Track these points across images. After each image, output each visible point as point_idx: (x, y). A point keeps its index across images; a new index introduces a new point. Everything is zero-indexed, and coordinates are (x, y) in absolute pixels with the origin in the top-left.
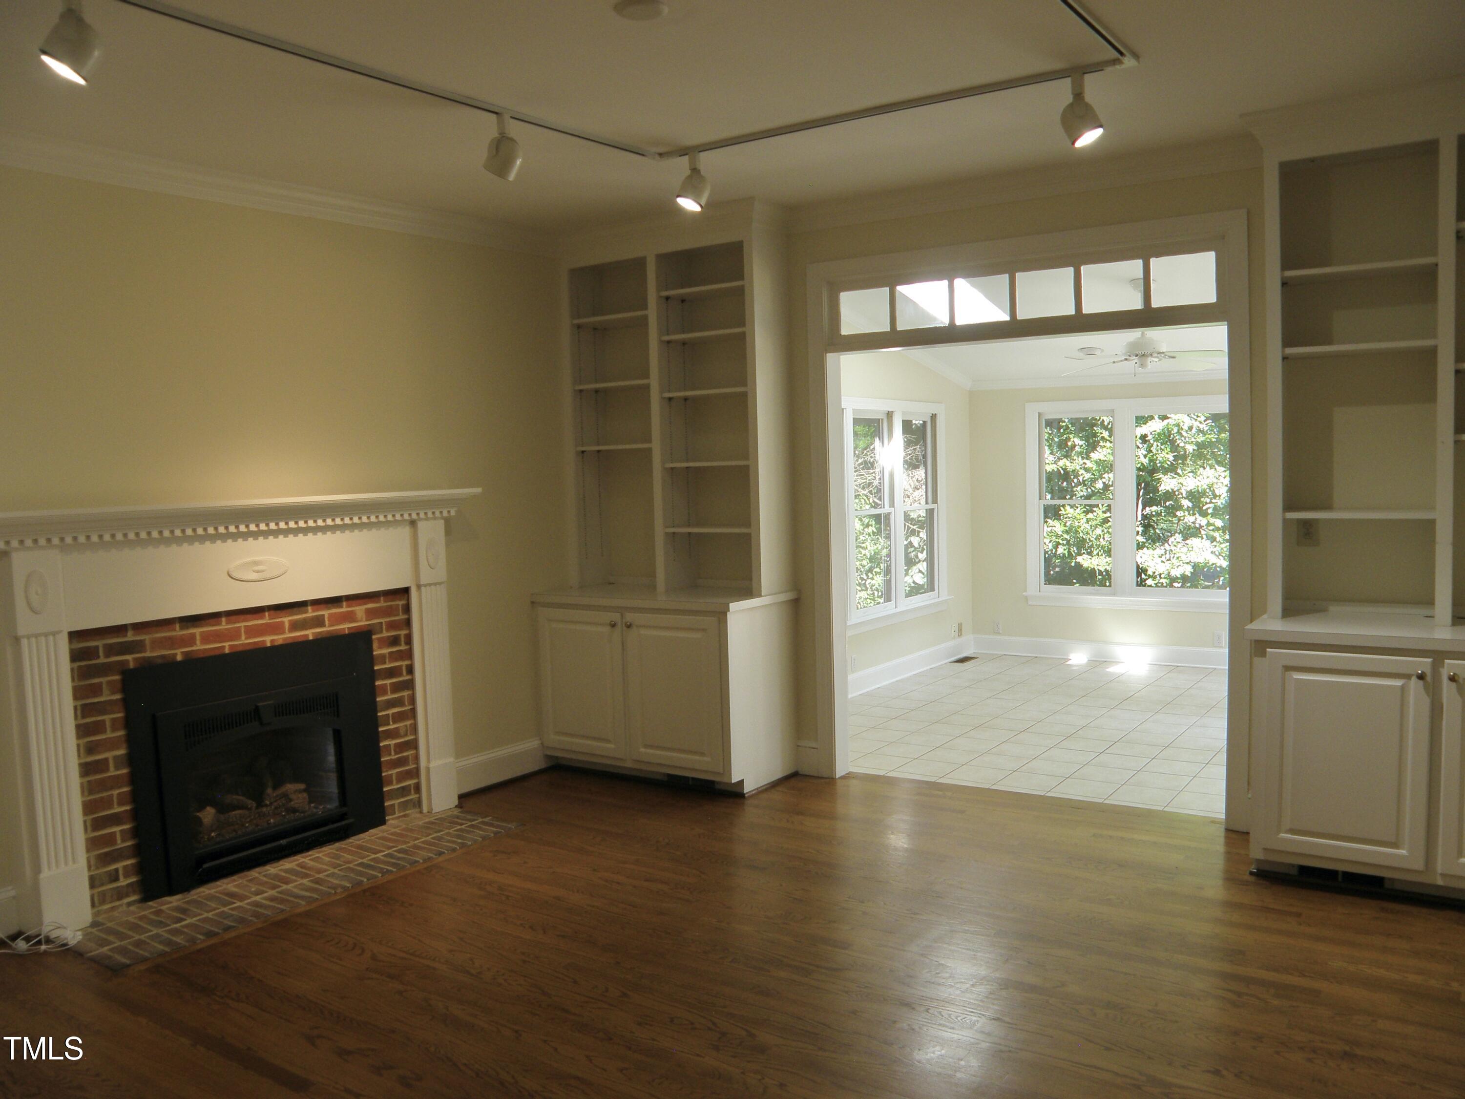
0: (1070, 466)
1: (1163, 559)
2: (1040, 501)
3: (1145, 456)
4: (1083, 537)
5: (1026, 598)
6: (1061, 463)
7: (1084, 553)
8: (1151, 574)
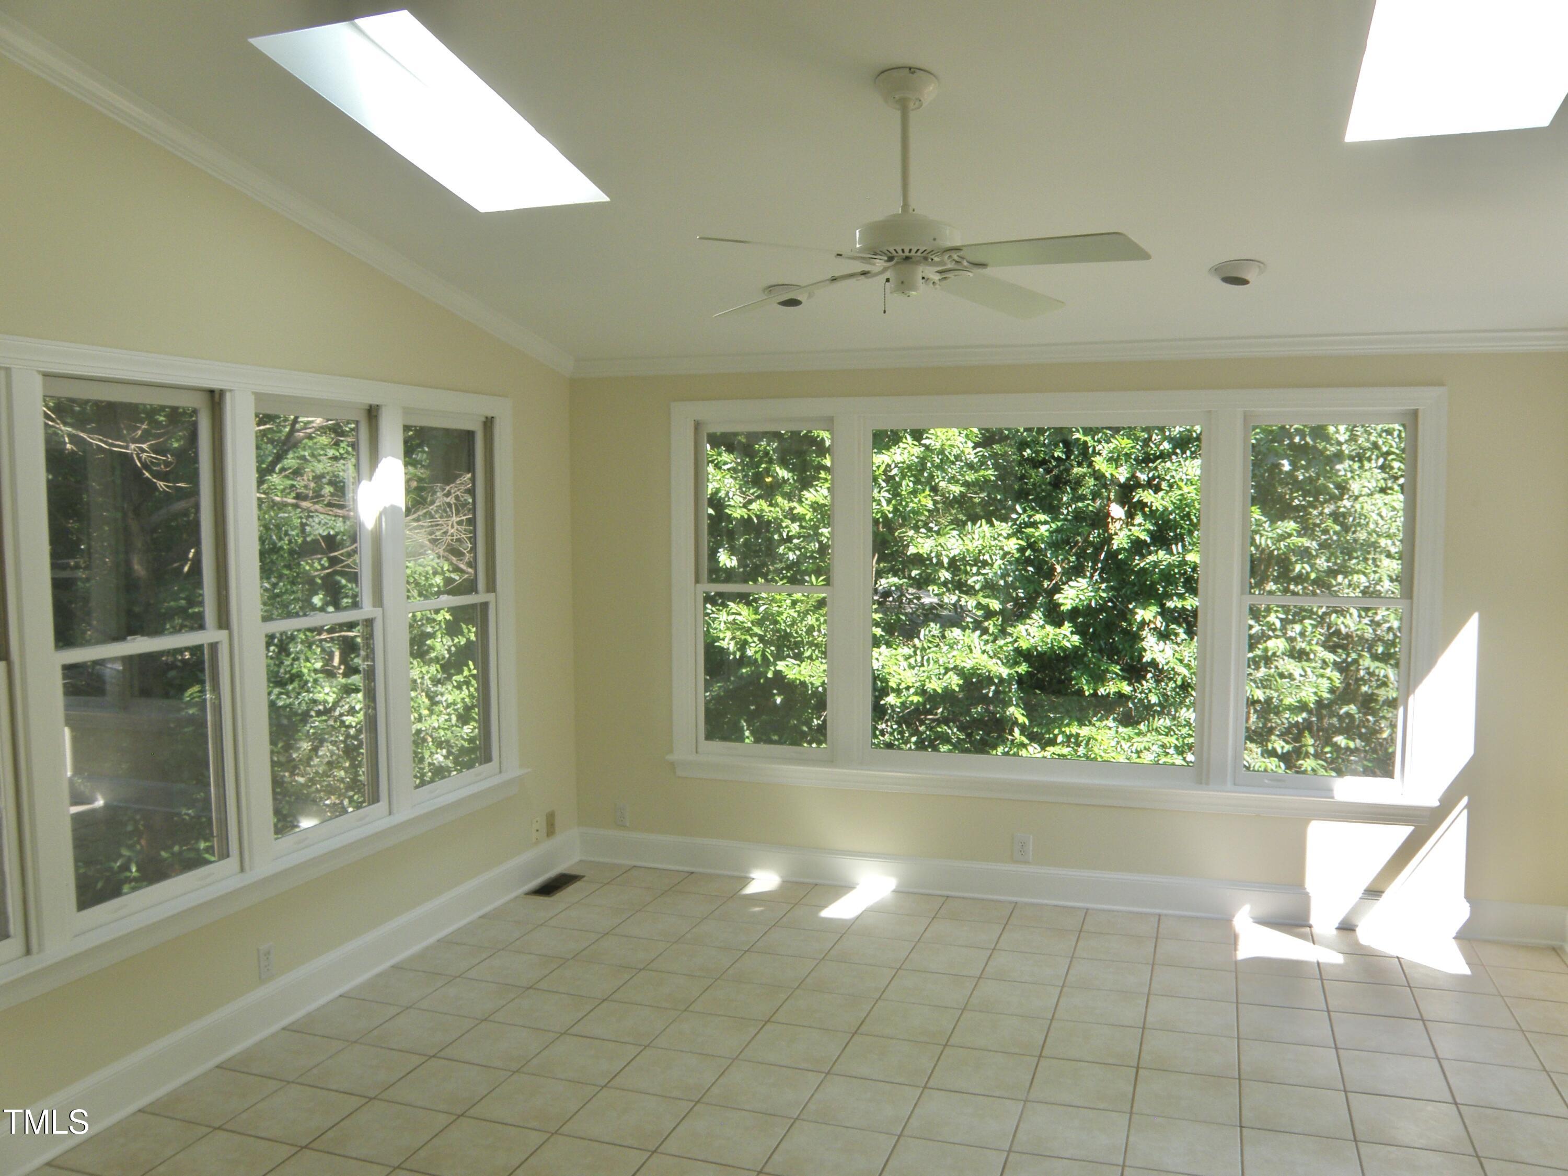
0: (770, 513)
1: (912, 661)
2: (698, 585)
3: (889, 502)
4: (785, 630)
5: (672, 765)
6: (754, 506)
7: (788, 656)
8: (895, 686)
